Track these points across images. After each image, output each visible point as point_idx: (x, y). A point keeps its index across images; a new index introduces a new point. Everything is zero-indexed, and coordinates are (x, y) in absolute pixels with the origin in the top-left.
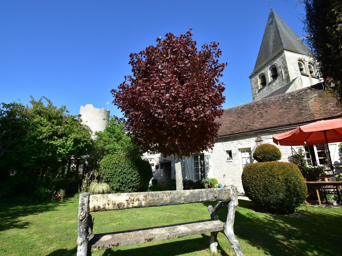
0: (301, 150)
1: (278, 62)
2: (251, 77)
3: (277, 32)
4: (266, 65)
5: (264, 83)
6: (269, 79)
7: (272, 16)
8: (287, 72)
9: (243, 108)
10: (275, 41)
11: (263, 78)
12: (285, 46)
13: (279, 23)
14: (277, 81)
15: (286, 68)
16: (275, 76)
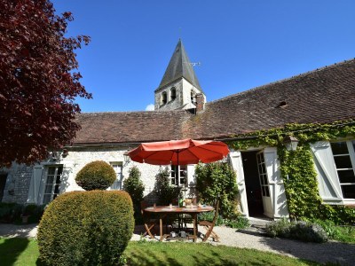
0: (167, 169)
1: (177, 86)
2: (156, 92)
3: (181, 60)
4: (169, 85)
5: (165, 101)
6: (169, 99)
7: (179, 45)
8: (182, 97)
9: (129, 115)
10: (178, 67)
11: (165, 95)
12: (184, 74)
13: (183, 54)
14: (174, 102)
15: (182, 93)
16: (174, 97)
